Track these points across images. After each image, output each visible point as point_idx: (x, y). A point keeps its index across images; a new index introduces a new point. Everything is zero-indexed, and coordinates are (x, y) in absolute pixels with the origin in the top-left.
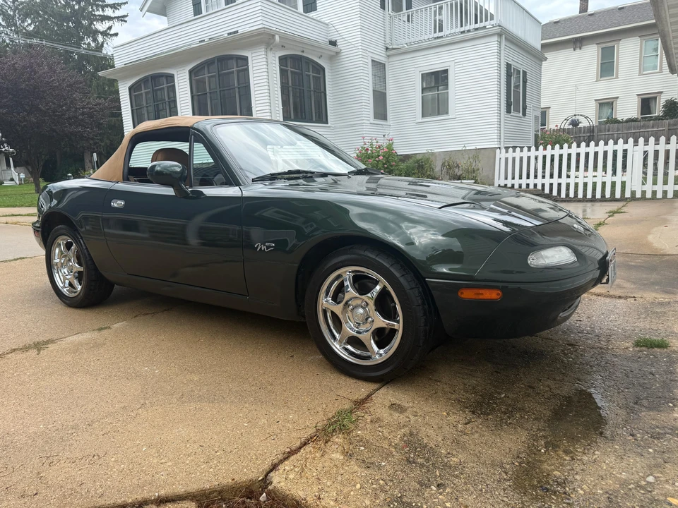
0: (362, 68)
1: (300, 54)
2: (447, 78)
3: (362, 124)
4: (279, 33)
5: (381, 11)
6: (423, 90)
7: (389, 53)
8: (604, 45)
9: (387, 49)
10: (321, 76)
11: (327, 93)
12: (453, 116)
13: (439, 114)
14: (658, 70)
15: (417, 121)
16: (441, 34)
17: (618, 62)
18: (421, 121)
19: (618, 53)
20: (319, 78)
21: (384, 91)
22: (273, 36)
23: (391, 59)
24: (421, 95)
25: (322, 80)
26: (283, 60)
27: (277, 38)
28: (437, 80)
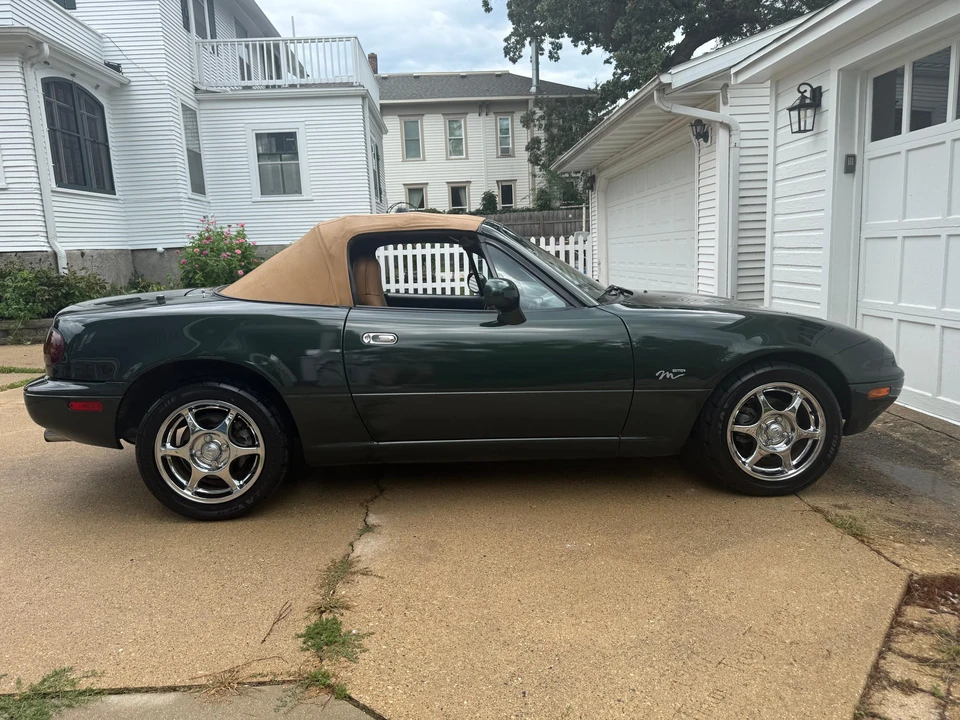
0: (172, 114)
1: (70, 78)
2: (294, 143)
3: (178, 199)
4: (50, 42)
5: (184, 31)
6: (259, 156)
7: (200, 96)
8: (407, 119)
9: (196, 89)
10: (97, 116)
11: (111, 144)
12: (309, 198)
13: (285, 193)
14: (464, 156)
15: (254, 200)
16: (278, 82)
17: (423, 140)
18: (259, 199)
19: (422, 131)
20: (94, 120)
21: (197, 151)
22: (39, 44)
23: (203, 106)
24: (257, 164)
25: (99, 123)
26: (47, 84)
27: (46, 47)
28: (280, 146)
